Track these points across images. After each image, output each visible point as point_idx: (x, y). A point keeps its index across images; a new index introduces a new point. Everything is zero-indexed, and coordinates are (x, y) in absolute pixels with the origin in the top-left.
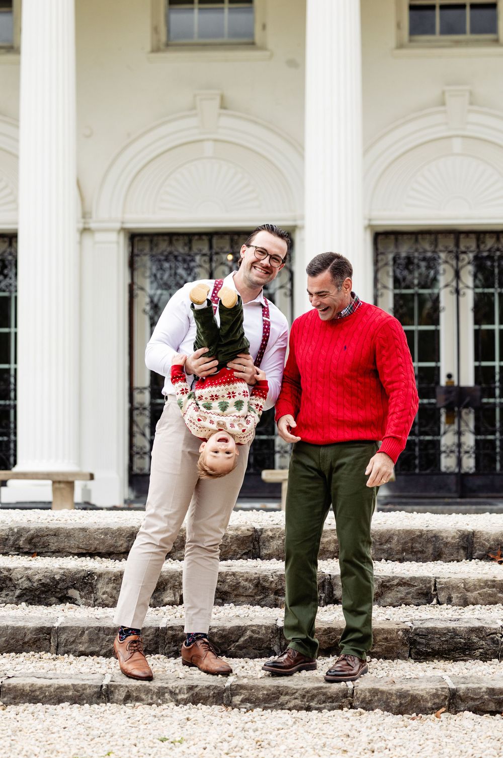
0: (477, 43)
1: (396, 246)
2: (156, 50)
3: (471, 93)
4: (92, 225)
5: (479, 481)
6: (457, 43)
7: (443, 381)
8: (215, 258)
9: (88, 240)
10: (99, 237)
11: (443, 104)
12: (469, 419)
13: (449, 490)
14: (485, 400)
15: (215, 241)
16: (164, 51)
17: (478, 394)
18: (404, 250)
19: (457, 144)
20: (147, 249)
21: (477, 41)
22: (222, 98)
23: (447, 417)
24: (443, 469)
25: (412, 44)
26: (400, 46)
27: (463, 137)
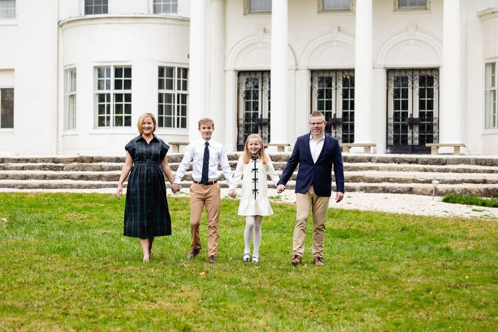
0: (420, 9)
1: (394, 74)
2: (319, 12)
3: (416, 25)
4: (299, 68)
5: (419, 148)
6: (413, 9)
7: (409, 116)
8: (337, 78)
9: (298, 72)
10: (301, 71)
11: (407, 29)
12: (417, 129)
13: (409, 151)
14: (421, 122)
15: (337, 72)
16: (322, 13)
17: (419, 120)
18: (397, 74)
19: (412, 42)
20: (316, 75)
21: (420, 8)
22: (339, 27)
23: (410, 128)
24: (408, 144)
25: (400, 10)
26: (395, 10)
27: (414, 39)
